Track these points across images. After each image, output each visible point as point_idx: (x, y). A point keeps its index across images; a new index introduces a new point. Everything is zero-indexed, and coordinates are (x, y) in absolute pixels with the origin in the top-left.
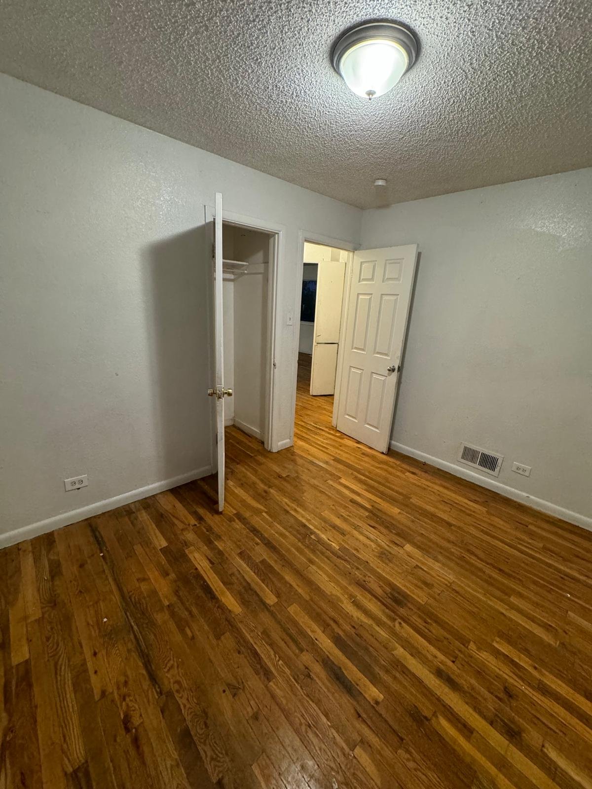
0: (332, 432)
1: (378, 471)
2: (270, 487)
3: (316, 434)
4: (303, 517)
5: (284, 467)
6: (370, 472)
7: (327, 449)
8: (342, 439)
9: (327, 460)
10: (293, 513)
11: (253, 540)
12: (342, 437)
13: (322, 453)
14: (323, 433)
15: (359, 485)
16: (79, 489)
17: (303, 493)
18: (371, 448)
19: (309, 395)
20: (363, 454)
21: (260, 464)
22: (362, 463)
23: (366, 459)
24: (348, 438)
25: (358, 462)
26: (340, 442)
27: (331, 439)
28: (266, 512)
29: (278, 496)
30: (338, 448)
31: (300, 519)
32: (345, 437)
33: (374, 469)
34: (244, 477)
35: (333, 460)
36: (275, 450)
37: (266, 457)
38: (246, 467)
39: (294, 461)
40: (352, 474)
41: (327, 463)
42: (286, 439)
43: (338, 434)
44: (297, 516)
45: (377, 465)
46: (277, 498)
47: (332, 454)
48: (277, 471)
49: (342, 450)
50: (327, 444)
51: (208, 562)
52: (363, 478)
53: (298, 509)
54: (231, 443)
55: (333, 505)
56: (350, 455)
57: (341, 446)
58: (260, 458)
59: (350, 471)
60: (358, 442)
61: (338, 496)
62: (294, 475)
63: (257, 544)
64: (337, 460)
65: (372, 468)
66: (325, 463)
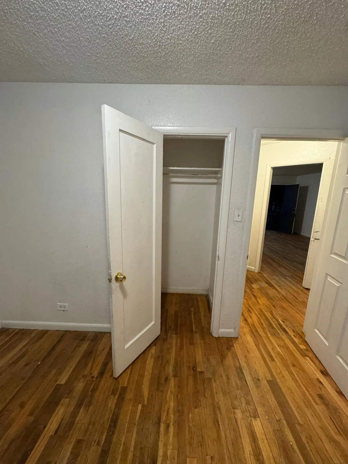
0: (296, 340)
1: (328, 446)
2: (175, 376)
3: (274, 334)
4: (165, 445)
5: (208, 360)
6: (310, 438)
7: (273, 360)
8: (304, 355)
9: (261, 376)
10: (162, 429)
11: (102, 433)
12: (307, 353)
13: (262, 362)
14: (284, 337)
15: (276, 451)
16: (64, 311)
17: (196, 407)
18: (340, 393)
19: (302, 286)
20: (321, 397)
21: (192, 343)
22: (309, 413)
23: (320, 408)
24: (314, 359)
25: (302, 404)
26: (296, 359)
27: (288, 348)
28: (143, 406)
29: (171, 392)
30: (287, 366)
31: (161, 445)
32: (310, 354)
33: (323, 438)
34: (168, 349)
35: (268, 381)
36: (215, 335)
37: (203, 337)
38: (179, 340)
39: (223, 357)
40: (279, 421)
41: (257, 381)
42: (231, 328)
43: (302, 347)
44: (162, 438)
45: (333, 433)
46: (169, 393)
47: (273, 371)
48: (197, 360)
49: (291, 374)
50: (279, 354)
51: (57, 427)
52: (292, 441)
53: (172, 429)
54: (191, 311)
55: (212, 458)
56: (299, 387)
57: (294, 365)
58: (197, 336)
59: (280, 415)
60: (325, 373)
61: (231, 448)
62: (208, 375)
63: (98, 444)
64: (273, 384)
65: (319, 431)
66: (253, 379)
